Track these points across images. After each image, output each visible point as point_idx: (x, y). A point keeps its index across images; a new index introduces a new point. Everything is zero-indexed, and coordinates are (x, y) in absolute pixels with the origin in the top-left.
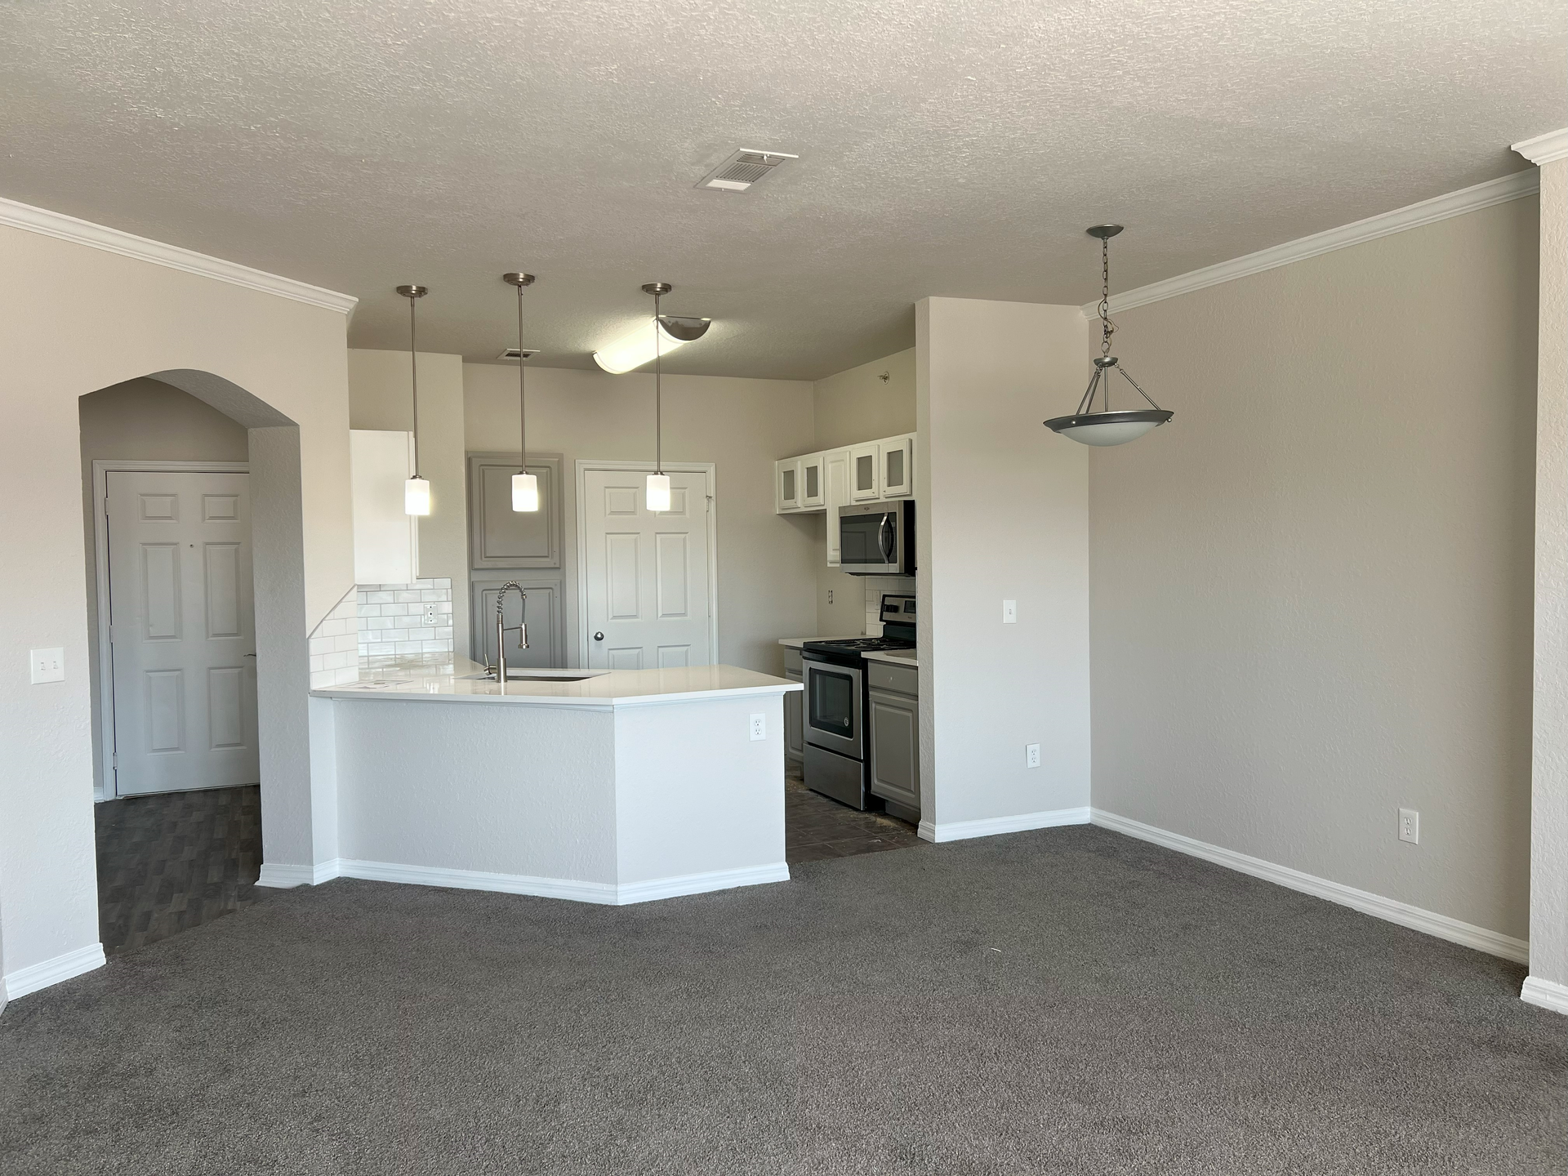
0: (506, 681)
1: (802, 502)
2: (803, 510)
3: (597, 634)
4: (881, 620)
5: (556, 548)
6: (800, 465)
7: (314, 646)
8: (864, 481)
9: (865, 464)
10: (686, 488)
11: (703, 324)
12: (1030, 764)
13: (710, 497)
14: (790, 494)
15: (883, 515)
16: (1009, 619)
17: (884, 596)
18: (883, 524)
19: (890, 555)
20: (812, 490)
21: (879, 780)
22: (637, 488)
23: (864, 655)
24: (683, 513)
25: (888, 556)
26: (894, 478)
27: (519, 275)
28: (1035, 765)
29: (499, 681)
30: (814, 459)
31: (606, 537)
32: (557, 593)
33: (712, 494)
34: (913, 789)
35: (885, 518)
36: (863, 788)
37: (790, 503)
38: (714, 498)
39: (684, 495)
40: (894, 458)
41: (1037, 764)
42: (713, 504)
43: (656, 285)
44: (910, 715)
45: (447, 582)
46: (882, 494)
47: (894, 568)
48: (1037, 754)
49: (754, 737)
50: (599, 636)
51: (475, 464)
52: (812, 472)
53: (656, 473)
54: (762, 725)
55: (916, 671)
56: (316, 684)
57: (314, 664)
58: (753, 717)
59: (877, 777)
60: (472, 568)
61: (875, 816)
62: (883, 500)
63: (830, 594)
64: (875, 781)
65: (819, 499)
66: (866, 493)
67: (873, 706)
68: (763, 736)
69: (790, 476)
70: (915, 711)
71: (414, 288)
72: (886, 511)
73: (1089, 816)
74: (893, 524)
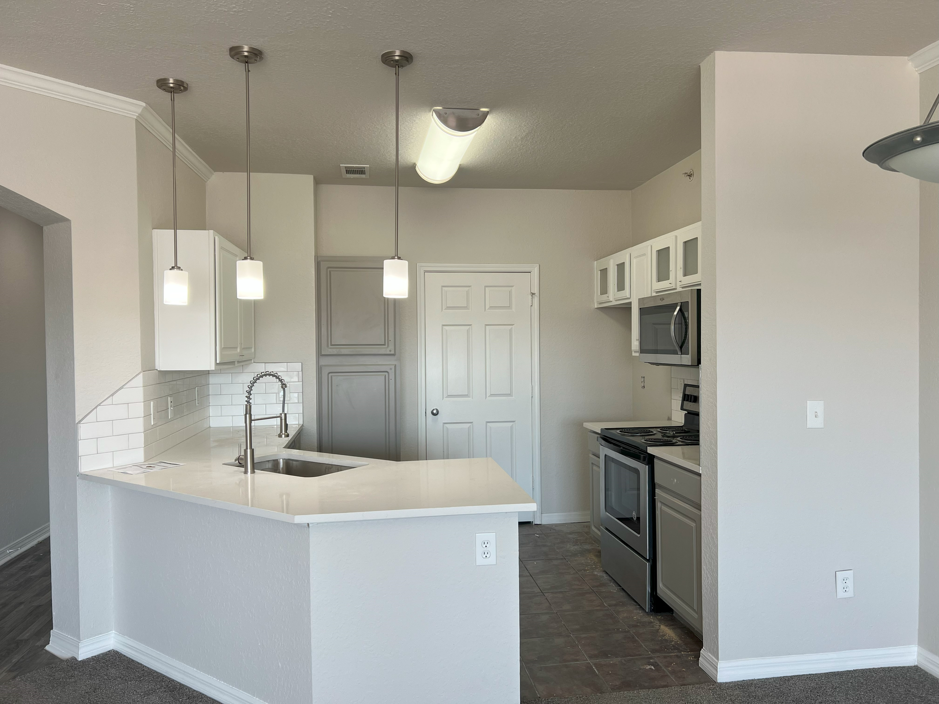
0: (253, 472)
1: (613, 297)
2: (615, 303)
3: (434, 410)
4: (682, 409)
5: (391, 338)
6: (612, 264)
7: (84, 431)
8: (663, 273)
9: (663, 255)
10: (512, 286)
11: (481, 114)
12: (841, 594)
13: (534, 294)
14: (604, 290)
15: (675, 306)
16: (813, 422)
17: (686, 386)
18: (675, 313)
19: (682, 347)
20: (621, 286)
21: (664, 585)
22: (470, 286)
23: (651, 450)
24: (509, 307)
25: (681, 347)
26: (689, 267)
27: (242, 47)
28: (846, 595)
29: (246, 472)
30: (623, 256)
31: (442, 328)
32: (392, 376)
33: (536, 291)
34: (695, 608)
35: (678, 308)
36: (648, 589)
37: (604, 298)
38: (537, 294)
39: (510, 292)
40: (690, 246)
41: (850, 594)
42: (536, 300)
43: (394, 52)
44: (693, 525)
45: (298, 366)
46: (679, 284)
47: (687, 359)
48: (850, 583)
49: (480, 560)
50: (435, 412)
51: (324, 266)
52: (621, 267)
53: (393, 258)
54: (492, 548)
55: (698, 478)
56: (85, 467)
57: (83, 448)
58: (480, 537)
59: (662, 581)
60: (320, 354)
61: (660, 620)
62: (679, 289)
63: (643, 380)
64: (660, 585)
65: (626, 293)
66: (664, 285)
67: (659, 505)
68: (492, 560)
69: (604, 272)
70: (698, 520)
71: (171, 81)
72: (678, 300)
73: (915, 657)
74: (686, 314)
